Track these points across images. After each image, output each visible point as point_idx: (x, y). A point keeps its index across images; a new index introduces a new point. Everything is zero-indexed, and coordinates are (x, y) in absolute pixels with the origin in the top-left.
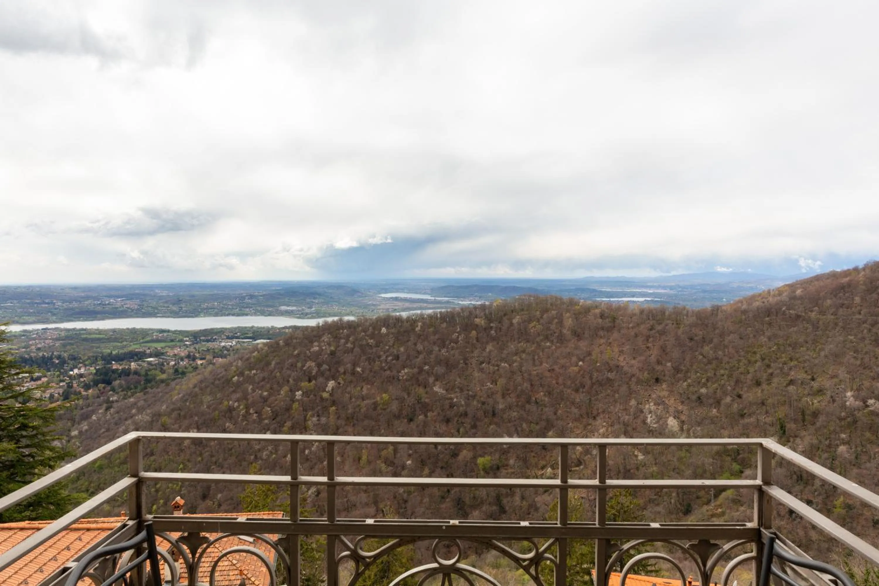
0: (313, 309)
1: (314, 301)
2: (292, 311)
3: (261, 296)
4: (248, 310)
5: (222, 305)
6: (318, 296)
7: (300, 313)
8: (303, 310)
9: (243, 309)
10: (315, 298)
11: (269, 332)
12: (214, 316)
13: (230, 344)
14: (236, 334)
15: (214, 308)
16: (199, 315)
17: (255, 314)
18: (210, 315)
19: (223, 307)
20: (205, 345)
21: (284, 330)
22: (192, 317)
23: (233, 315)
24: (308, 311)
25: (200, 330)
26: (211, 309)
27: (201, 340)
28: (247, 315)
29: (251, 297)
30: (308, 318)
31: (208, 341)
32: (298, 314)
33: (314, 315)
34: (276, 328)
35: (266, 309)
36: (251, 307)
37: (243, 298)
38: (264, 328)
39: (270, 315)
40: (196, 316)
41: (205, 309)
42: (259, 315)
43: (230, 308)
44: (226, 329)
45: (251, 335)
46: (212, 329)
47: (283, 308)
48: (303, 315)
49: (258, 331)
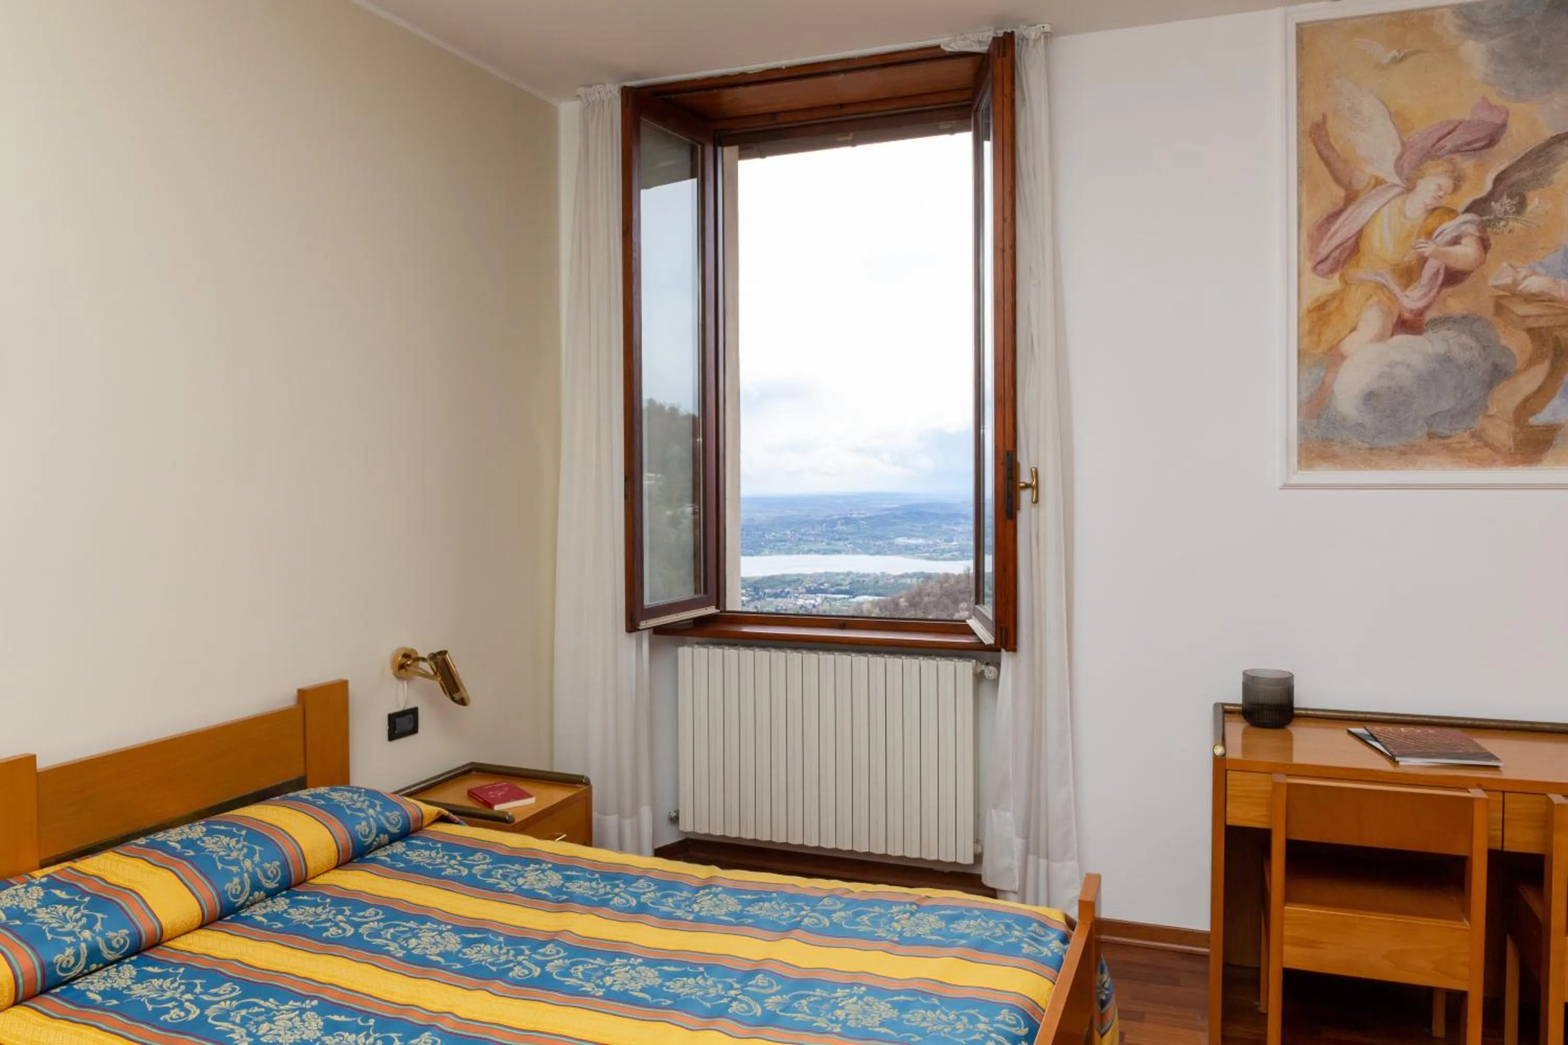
0: (954, 543)
1: (955, 528)
2: (917, 547)
3: (863, 519)
4: (841, 543)
5: (798, 536)
6: (962, 521)
7: (931, 550)
8: (936, 544)
9: (833, 542)
10: (957, 524)
11: (877, 582)
12: (787, 553)
13: (813, 602)
14: (822, 584)
15: (786, 541)
16: (762, 551)
17: (854, 552)
18: (780, 551)
19: (800, 539)
20: (772, 602)
21: (903, 581)
22: (751, 555)
23: (817, 552)
24: (944, 546)
25: (764, 578)
26: (781, 541)
27: (765, 593)
28: (839, 552)
29: (848, 521)
30: (945, 559)
31: (776, 596)
32: (926, 552)
33: (956, 553)
34: (889, 575)
35: (872, 542)
36: (847, 539)
37: (834, 523)
38: (868, 575)
39: (878, 553)
40: (758, 553)
41: (771, 541)
42: (859, 553)
43: (811, 541)
44: (806, 576)
45: (848, 588)
46: (783, 576)
47: (901, 541)
48: (935, 554)
49: (858, 581)
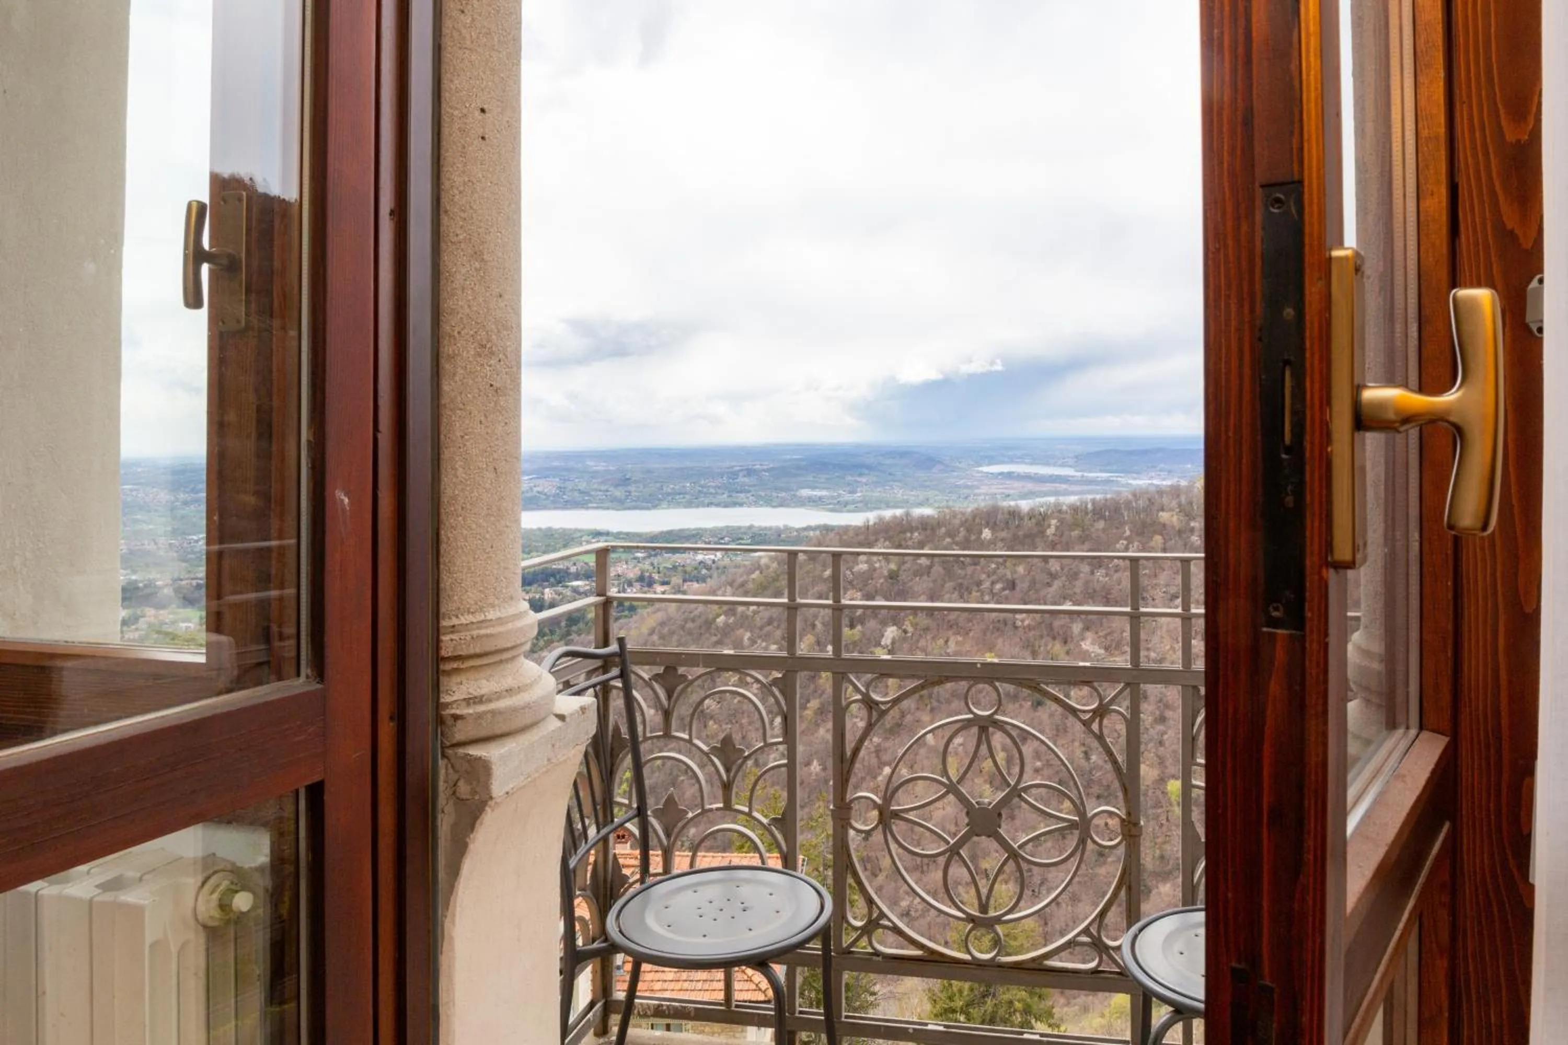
0: (859, 494)
1: (860, 479)
2: (820, 498)
3: (765, 471)
4: (742, 495)
5: (698, 488)
6: (866, 472)
7: (835, 501)
8: (839, 495)
9: (734, 495)
10: (860, 475)
11: (779, 536)
12: (685, 507)
13: (712, 557)
14: (722, 539)
15: (685, 493)
16: (660, 504)
17: (756, 504)
18: (678, 505)
19: (700, 491)
20: (670, 558)
21: (806, 533)
23: (718, 505)
24: (848, 497)
25: (662, 532)
26: (680, 494)
28: (741, 505)
29: (749, 472)
30: (849, 511)
32: (830, 504)
33: (859, 505)
34: (791, 528)
35: (774, 494)
36: (749, 491)
37: (735, 475)
38: (770, 528)
39: (781, 505)
40: (655, 507)
41: (668, 494)
42: (761, 506)
43: (711, 493)
44: (706, 530)
45: (748, 541)
46: (681, 531)
47: (805, 492)
48: (840, 506)
49: (760, 535)
